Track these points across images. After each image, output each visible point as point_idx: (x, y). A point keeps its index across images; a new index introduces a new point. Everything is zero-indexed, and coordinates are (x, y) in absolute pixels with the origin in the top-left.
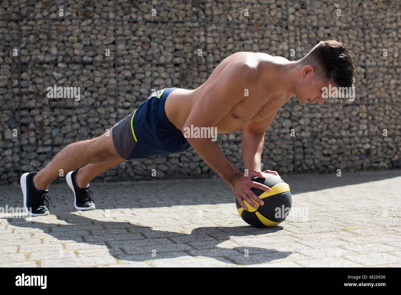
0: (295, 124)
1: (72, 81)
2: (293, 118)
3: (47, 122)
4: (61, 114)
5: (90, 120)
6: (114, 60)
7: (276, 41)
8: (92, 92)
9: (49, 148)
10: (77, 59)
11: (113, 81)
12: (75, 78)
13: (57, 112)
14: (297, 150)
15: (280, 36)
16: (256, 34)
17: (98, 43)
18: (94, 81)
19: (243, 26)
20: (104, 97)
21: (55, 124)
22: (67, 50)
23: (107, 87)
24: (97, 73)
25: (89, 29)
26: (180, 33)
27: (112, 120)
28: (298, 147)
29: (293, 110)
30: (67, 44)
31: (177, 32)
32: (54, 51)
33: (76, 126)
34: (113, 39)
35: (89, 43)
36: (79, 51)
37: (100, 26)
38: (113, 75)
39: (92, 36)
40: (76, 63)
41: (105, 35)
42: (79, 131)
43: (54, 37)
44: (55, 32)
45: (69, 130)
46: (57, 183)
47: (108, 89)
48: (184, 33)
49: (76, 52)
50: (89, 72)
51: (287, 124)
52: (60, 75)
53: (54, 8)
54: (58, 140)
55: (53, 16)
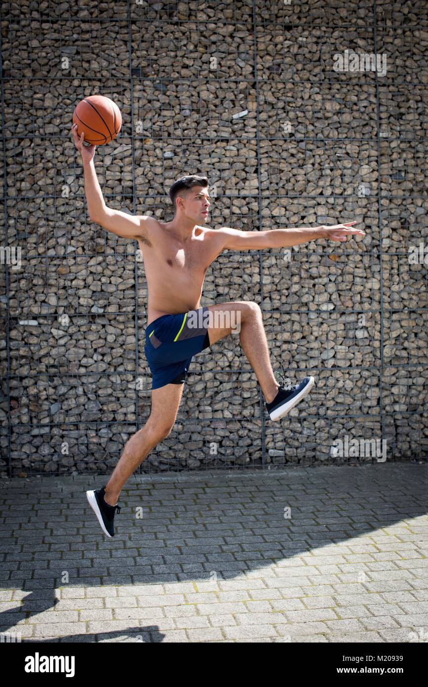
0: (385, 393)
1: (77, 341)
2: (383, 385)
3: (43, 395)
4: (63, 384)
5: (100, 392)
6: (134, 311)
7: (361, 277)
8: (103, 355)
9: (47, 430)
10: (83, 310)
11: (132, 339)
12: (80, 337)
13: (57, 381)
14: (387, 430)
15: (368, 271)
16: (333, 270)
17: (112, 289)
18: (105, 339)
19: (314, 258)
20: (120, 360)
21: (54, 397)
22: (70, 299)
23: (124, 347)
24: (110, 329)
25: (100, 269)
26: (224, 272)
27: (129, 391)
28: (387, 426)
29: (382, 374)
30: (70, 291)
31: (221, 269)
32: (53, 301)
33: (82, 400)
34: (132, 281)
35: (99, 290)
36: (86, 300)
37: (114, 265)
38: (131, 331)
39: (104, 280)
40: (81, 315)
41: (120, 277)
42: (86, 407)
43: (52, 282)
44: (53, 274)
45: (73, 406)
46: (57, 475)
47: (125, 350)
48: (229, 271)
49: (82, 301)
50: (100, 327)
51: (374, 394)
52: (61, 333)
53: (52, 242)
54: (58, 419)
55: (51, 252)
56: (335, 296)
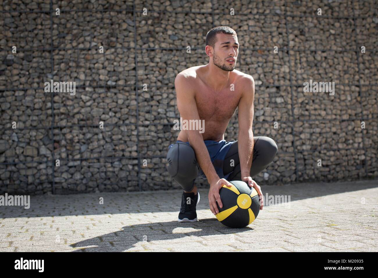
0: (297, 138)
1: (98, 103)
2: (294, 133)
3: (76, 139)
4: (89, 132)
5: (114, 137)
6: (135, 84)
7: (278, 64)
8: (115, 113)
9: (78, 162)
10: (102, 83)
11: (134, 103)
12: (100, 101)
13: (85, 130)
14: (299, 162)
15: (282, 60)
16: (260, 59)
17: (121, 69)
18: (117, 102)
19: (248, 52)
20: (126, 116)
21: (83, 141)
22: (94, 76)
23: (129, 107)
24: (120, 96)
25: (113, 57)
26: (192, 60)
27: (133, 137)
28: (299, 159)
29: (294, 125)
30: (93, 71)
31: (190, 58)
32: (82, 77)
33: (102, 142)
34: (133, 65)
35: (112, 70)
36: (104, 76)
37: (122, 54)
38: (133, 97)
39: (115, 64)
40: (101, 87)
41: (126, 62)
42: (105, 147)
43: (82, 64)
44: (83, 60)
45: (96, 146)
46: (86, 193)
47: (130, 110)
48: (196, 59)
49: (102, 77)
50: (113, 94)
51: (290, 139)
52: (88, 98)
53: (82, 39)
54: (86, 155)
55: (81, 46)
56: (262, 76)
